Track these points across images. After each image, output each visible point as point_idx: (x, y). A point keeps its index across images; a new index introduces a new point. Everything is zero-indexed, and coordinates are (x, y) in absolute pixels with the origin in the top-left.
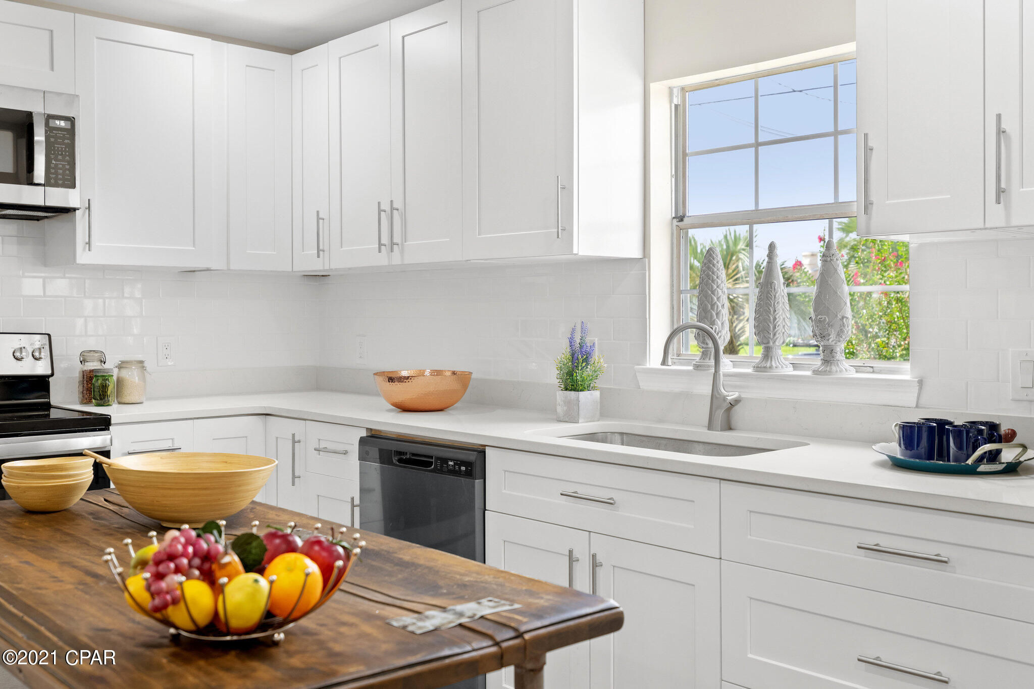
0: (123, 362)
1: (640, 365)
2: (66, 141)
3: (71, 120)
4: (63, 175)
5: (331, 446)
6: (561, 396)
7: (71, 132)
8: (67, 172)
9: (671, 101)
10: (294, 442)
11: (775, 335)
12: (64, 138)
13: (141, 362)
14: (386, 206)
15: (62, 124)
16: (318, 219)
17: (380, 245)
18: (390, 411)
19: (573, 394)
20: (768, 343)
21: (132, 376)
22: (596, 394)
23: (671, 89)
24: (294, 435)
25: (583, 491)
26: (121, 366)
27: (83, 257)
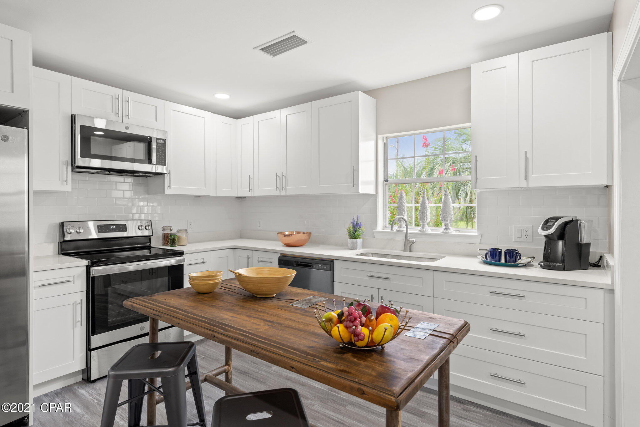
0: (180, 230)
1: (375, 230)
2: (163, 148)
3: (165, 140)
4: (162, 160)
5: (264, 260)
6: (350, 241)
7: (164, 145)
8: (163, 160)
9: (383, 142)
10: (248, 258)
11: (427, 220)
12: (162, 147)
13: (186, 230)
14: (279, 174)
15: (161, 141)
16: (250, 178)
17: (277, 188)
18: (283, 246)
19: (355, 240)
20: (424, 223)
21: (183, 235)
22: (362, 240)
23: (383, 138)
24: (248, 256)
25: (375, 274)
26: (179, 231)
27: (167, 191)
